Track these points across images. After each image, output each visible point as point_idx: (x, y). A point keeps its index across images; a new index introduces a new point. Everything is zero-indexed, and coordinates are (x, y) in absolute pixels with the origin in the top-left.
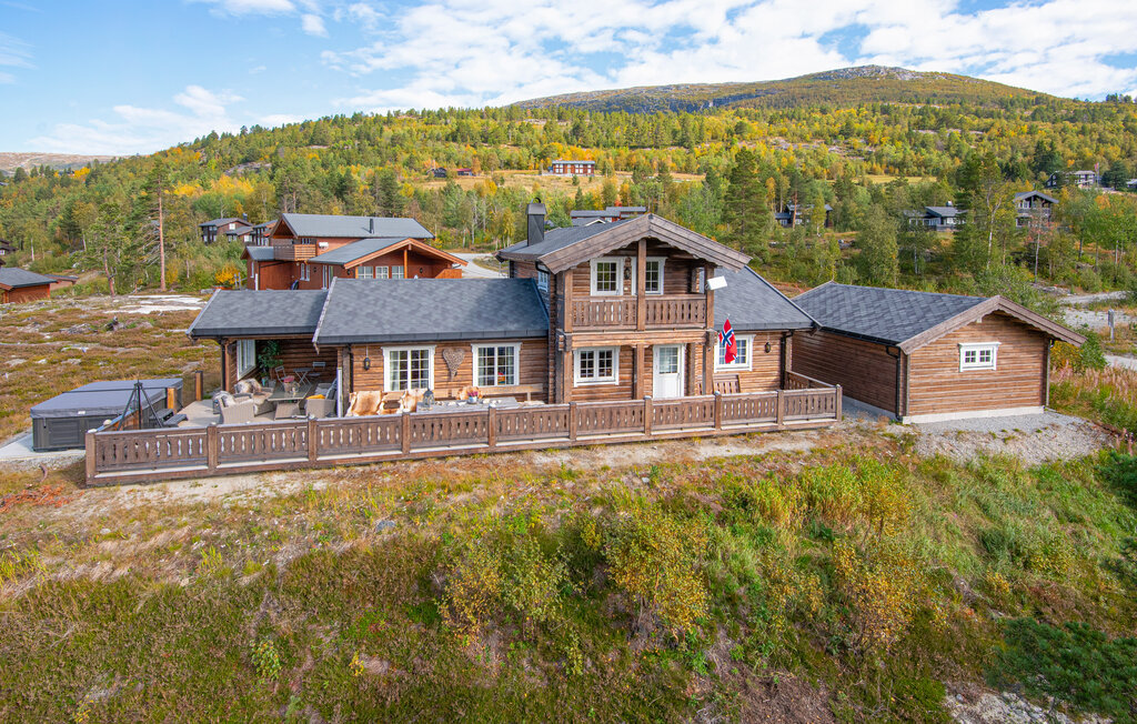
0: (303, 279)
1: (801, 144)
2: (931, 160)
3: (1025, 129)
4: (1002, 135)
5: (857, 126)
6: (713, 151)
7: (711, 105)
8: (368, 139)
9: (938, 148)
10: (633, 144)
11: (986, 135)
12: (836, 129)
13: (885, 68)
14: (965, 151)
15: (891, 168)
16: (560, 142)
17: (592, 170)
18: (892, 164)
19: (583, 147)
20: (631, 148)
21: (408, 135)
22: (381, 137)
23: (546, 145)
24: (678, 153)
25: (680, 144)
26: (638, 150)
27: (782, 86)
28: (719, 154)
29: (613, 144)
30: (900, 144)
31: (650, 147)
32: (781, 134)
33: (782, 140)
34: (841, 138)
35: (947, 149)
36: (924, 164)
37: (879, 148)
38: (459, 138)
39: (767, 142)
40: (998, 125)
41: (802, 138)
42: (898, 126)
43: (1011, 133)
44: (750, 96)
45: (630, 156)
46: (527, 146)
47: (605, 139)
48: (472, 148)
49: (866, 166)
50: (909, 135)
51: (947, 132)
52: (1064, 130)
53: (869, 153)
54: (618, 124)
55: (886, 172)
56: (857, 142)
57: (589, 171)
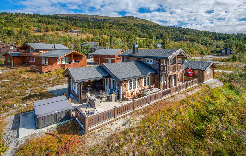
0: (30, 61)
1: (123, 30)
2: (145, 35)
3: (158, 30)
4: (155, 31)
5: (133, 28)
6: (106, 30)
7: (103, 20)
8: (10, 20)
9: (146, 33)
10: (89, 27)
11: (153, 31)
12: (129, 28)
13: (135, 17)
14: (150, 34)
15: (139, 36)
16: (70, 25)
17: (81, 32)
18: (139, 35)
19: (77, 27)
20: (88, 28)
21: (24, 20)
22: (15, 19)
23: (67, 26)
24: (99, 30)
25: (100, 28)
26: (90, 29)
27: (117, 18)
28: (108, 31)
29: (84, 27)
30: (140, 32)
31: (93, 28)
32: (119, 28)
33: (120, 29)
34: (130, 30)
35: (147, 33)
36: (144, 36)
37: (137, 32)
38: (41, 22)
39: (117, 30)
40: (154, 29)
41: (123, 29)
42: (139, 28)
43: (156, 31)
44: (111, 20)
45: (89, 30)
46: (62, 25)
47: (82, 25)
48: (45, 25)
49: (135, 35)
50: (141, 30)
51: (147, 30)
52: (164, 31)
53: (135, 33)
54: (85, 22)
55: (138, 37)
56: (133, 31)
57: (80, 33)
